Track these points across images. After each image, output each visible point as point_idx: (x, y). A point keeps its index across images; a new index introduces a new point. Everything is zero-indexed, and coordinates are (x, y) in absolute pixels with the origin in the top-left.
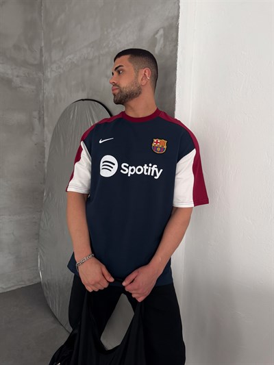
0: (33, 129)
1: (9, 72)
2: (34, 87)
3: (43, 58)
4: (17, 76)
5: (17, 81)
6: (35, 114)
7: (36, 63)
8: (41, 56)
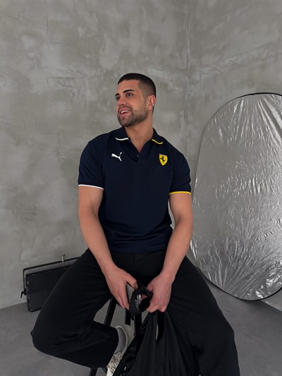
0: (180, 127)
1: (166, 77)
2: (182, 90)
3: (189, 64)
4: (171, 81)
5: (171, 85)
6: (182, 113)
7: (184, 68)
8: (188, 62)
